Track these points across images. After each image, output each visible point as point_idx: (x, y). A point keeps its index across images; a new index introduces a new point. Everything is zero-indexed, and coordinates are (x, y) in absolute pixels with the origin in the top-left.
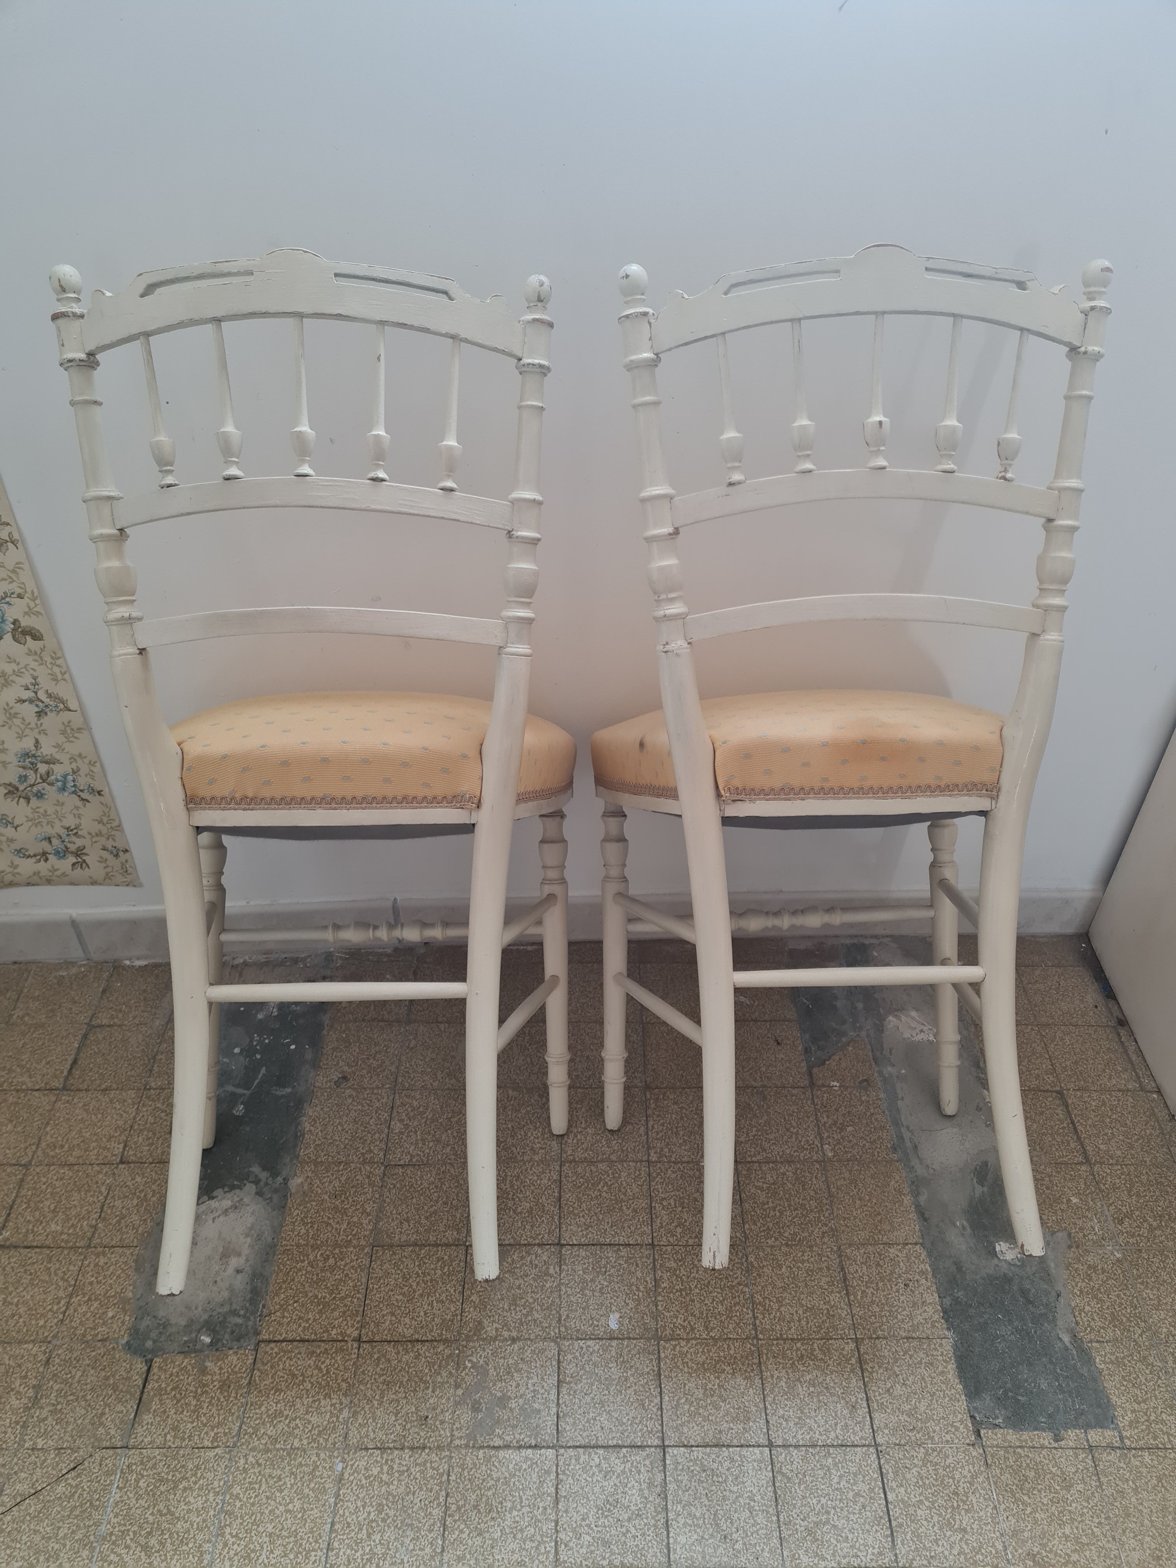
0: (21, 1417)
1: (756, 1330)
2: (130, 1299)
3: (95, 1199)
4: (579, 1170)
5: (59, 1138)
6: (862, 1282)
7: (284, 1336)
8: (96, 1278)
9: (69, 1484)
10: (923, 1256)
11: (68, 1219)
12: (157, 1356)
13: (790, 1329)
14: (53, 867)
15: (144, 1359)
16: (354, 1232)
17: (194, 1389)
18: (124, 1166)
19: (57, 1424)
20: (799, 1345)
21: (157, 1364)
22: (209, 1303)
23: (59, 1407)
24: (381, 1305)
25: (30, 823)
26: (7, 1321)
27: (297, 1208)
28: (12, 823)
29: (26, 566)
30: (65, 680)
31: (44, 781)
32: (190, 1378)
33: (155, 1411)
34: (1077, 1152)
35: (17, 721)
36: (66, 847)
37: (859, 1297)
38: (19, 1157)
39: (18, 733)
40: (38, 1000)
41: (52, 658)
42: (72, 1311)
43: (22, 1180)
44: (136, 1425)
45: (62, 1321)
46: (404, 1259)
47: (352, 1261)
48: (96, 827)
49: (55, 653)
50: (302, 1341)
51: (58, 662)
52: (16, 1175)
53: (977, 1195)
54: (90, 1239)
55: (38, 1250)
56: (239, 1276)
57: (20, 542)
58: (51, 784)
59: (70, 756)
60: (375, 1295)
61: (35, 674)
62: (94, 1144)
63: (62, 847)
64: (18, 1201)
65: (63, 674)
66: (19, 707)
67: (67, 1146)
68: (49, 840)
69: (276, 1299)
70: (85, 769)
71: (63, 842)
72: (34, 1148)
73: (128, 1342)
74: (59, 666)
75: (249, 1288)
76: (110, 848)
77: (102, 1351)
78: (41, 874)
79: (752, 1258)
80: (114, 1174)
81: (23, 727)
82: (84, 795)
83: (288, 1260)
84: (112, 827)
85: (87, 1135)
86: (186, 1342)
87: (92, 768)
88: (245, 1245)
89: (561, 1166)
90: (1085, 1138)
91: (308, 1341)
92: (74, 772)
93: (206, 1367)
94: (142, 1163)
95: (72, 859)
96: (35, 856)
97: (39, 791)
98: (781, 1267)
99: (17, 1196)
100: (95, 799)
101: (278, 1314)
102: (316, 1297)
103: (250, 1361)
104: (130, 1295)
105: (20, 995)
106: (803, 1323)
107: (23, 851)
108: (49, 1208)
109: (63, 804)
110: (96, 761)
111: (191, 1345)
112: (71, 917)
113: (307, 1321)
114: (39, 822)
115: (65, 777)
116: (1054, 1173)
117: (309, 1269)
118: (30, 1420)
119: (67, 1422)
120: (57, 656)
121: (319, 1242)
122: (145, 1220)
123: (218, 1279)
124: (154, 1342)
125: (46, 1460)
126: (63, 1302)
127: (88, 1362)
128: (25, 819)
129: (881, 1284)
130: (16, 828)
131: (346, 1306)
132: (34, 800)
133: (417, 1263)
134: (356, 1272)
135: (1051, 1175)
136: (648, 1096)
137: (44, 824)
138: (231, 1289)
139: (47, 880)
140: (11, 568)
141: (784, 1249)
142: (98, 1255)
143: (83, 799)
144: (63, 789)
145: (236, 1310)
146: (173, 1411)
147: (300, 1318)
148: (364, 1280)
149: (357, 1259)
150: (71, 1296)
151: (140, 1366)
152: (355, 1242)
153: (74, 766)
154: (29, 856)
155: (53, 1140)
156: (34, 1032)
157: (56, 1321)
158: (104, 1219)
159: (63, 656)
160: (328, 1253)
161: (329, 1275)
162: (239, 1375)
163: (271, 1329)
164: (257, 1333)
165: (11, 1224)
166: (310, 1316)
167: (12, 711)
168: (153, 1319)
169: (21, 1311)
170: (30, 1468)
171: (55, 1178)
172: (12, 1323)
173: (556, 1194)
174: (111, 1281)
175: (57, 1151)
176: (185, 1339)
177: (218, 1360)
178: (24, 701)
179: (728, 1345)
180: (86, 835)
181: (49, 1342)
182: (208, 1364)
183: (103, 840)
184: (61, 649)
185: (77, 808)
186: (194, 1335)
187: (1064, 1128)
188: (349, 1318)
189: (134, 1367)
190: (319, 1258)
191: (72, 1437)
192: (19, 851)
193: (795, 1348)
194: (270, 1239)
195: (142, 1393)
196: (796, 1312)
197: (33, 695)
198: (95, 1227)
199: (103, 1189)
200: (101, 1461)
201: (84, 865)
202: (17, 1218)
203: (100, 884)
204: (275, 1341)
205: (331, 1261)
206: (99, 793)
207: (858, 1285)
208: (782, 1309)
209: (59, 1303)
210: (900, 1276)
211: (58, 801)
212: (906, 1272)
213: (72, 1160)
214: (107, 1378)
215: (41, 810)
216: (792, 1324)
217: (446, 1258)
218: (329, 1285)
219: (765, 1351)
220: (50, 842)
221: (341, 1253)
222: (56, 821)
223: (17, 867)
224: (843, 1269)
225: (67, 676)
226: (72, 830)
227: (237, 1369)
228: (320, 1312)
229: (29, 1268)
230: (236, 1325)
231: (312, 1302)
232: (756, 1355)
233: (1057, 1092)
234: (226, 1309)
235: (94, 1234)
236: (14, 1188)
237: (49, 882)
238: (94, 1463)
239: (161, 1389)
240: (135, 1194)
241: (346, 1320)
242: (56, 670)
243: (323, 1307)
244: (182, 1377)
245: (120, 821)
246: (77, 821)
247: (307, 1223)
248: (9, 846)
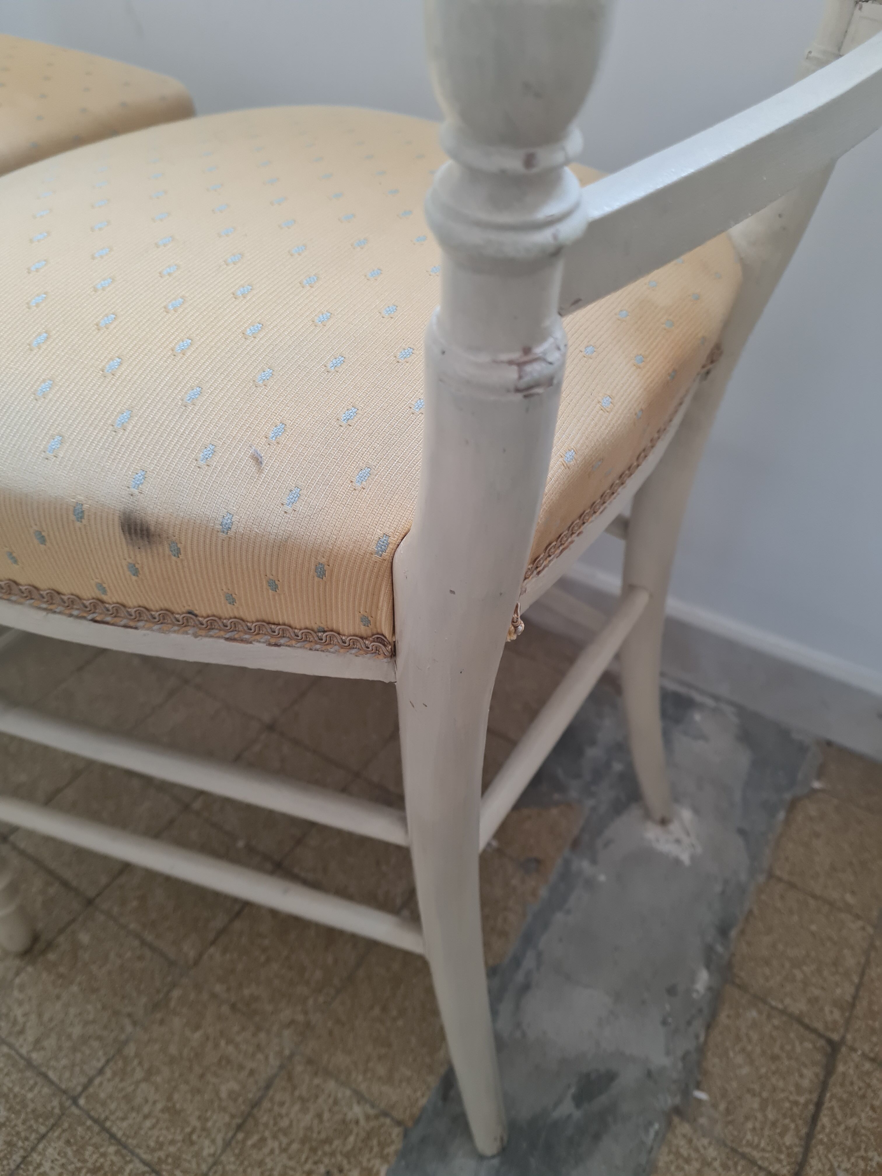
1: (85, 1087)
6: (275, 1124)
10: (391, 1150)
13: (124, 1119)
20: (112, 1149)
34: (789, 1155)
37: (249, 1143)
53: (556, 1114)
79: (176, 993)
90: (821, 1142)
98: (197, 1027)
106: (148, 1123)
116: (716, 1164)
129: (295, 1146)
135: (709, 1164)
141: (225, 1009)
179: (36, 1084)
187: (796, 1103)
193: (102, 1150)
196: (155, 1102)
207: (266, 1125)
208: (144, 1086)
210: (333, 1154)
212: (347, 1156)
216: (134, 1114)
219: (66, 1125)
224: (268, 1086)
232: (52, 1121)
233: (830, 1041)
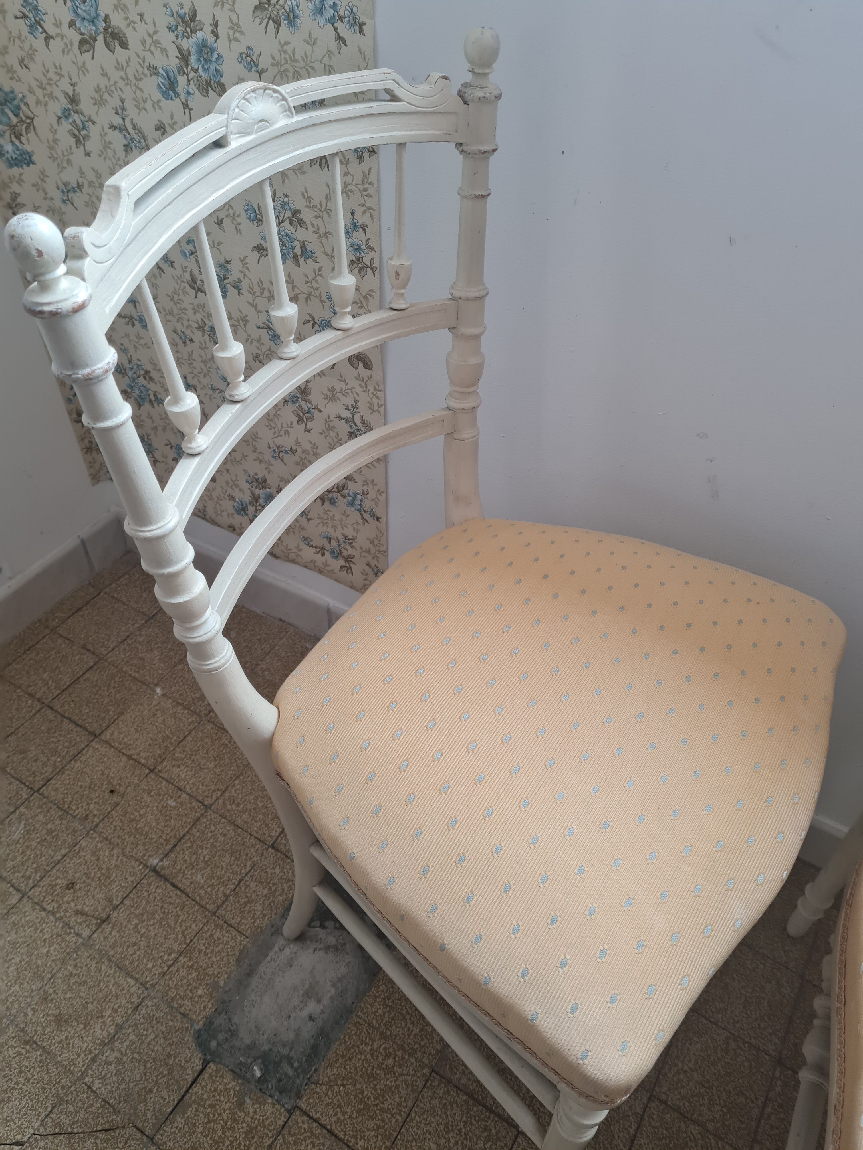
0: (95, 1049)
2: (220, 987)
3: (239, 870)
4: (668, 1117)
5: (240, 796)
7: (318, 1115)
8: (206, 948)
9: (97, 1144)
11: (212, 877)
12: (213, 1061)
14: (326, 562)
15: (203, 1058)
16: (422, 1043)
17: (226, 1118)
18: (273, 851)
19: (115, 1074)
21: (210, 1071)
22: (275, 1035)
23: (125, 1059)
24: (414, 1144)
25: (320, 521)
26: (128, 947)
27: (385, 984)
28: (307, 515)
29: (377, 296)
30: (379, 412)
31: (339, 492)
32: (229, 1104)
33: (188, 1118)
35: (333, 434)
36: (340, 551)
38: (206, 796)
39: (330, 444)
40: (282, 661)
41: (375, 389)
42: (175, 969)
43: (198, 819)
44: (168, 1122)
45: (164, 974)
46: (455, 1106)
47: (408, 1074)
48: (367, 545)
49: (378, 386)
50: (330, 1132)
51: (379, 394)
52: (196, 812)
54: (218, 907)
55: (179, 893)
56: (310, 1024)
57: (378, 270)
58: (344, 496)
59: (364, 479)
60: (413, 1127)
61: (358, 399)
62: (261, 816)
63: (338, 549)
64: (187, 837)
65: (379, 406)
66: (337, 423)
67: (242, 806)
68: (329, 539)
69: (329, 1071)
70: (372, 495)
71: (339, 546)
72: (219, 793)
73: (200, 1031)
74: (378, 398)
75: (312, 1041)
76: (373, 566)
77: (178, 1025)
78: (316, 564)
80: (262, 854)
81: (336, 440)
82: (366, 516)
83: (355, 1034)
84: (379, 550)
85: (260, 805)
86: (241, 1063)
87: (379, 496)
88: (329, 992)
89: (649, 1099)
91: (336, 1136)
92: (364, 494)
93: (245, 1101)
94: (287, 856)
95: (342, 562)
96: (316, 547)
97: (333, 498)
99: (188, 832)
100: (372, 522)
101: (324, 1088)
102: (362, 1092)
103: (280, 1123)
104: (222, 983)
105: (272, 649)
107: (309, 540)
108: (204, 857)
109: (348, 516)
110: (384, 492)
111: (243, 1069)
112: (328, 606)
113: (344, 1113)
114: (327, 523)
115: (356, 494)
117: (369, 1057)
118: (100, 1057)
119: (123, 1079)
120: (379, 389)
121: (388, 1033)
122: (265, 915)
123: (293, 1015)
124: (219, 1045)
125: (92, 1105)
126: (173, 956)
127: (163, 1029)
128: (317, 516)
130: (308, 520)
131: (383, 1121)
132: (327, 503)
133: (464, 1119)
134: (407, 1089)
136: (777, 1074)
137: (330, 526)
138: (298, 1033)
139: (319, 570)
140: (364, 294)
142: (217, 926)
143: (363, 519)
144: (352, 504)
145: (292, 1058)
146: (200, 1130)
147: (339, 1106)
148: (410, 1104)
149: (413, 1076)
150: (181, 954)
151: (197, 1063)
152: (419, 1054)
153: (365, 488)
154: (311, 546)
155: (235, 795)
156: (267, 687)
157: (160, 970)
158: (237, 893)
159: (384, 391)
160: (391, 1050)
161: (383, 1075)
162: (266, 1131)
163: (311, 1100)
164: (299, 1096)
165: (173, 855)
166: (348, 1110)
167: (331, 424)
168: (227, 1021)
169: (142, 943)
170: (79, 1105)
171: (221, 831)
172: (131, 951)
173: (632, 1132)
174: (215, 960)
175: (234, 807)
176: (242, 1059)
177: (257, 1102)
178: (342, 419)
180: (358, 548)
181: (147, 989)
182: (247, 1099)
183: (369, 558)
184: (384, 383)
185: (358, 524)
186: (249, 1061)
188: (380, 1137)
189: (192, 1060)
190: (381, 1050)
191: (120, 1097)
192: (306, 539)
194: (349, 1001)
195: (187, 1091)
197: (351, 416)
198: (227, 897)
199: (249, 864)
200: (128, 1138)
201: (350, 570)
202: (179, 853)
203: (357, 590)
204: (309, 1116)
205: (391, 1061)
206: (378, 519)
209: (170, 955)
211: (345, 512)
213: (239, 821)
214: (169, 1056)
215: (331, 514)
217: (494, 1131)
218: (378, 1087)
220: (330, 542)
221: (403, 1058)
222: (339, 527)
223: (300, 550)
225: (382, 409)
226: (348, 540)
227: (267, 1123)
228: (359, 1112)
229: (165, 906)
230: (286, 1074)
231: (356, 1096)
234: (285, 1051)
235: (223, 903)
236: (190, 823)
237: (320, 572)
238: (122, 1136)
239: (202, 1099)
240: (269, 883)
241: (377, 1137)
242: (375, 401)
243: (364, 1109)
244: (222, 1099)
245: (387, 547)
246: (355, 534)
247: (387, 1006)
248: (300, 531)
